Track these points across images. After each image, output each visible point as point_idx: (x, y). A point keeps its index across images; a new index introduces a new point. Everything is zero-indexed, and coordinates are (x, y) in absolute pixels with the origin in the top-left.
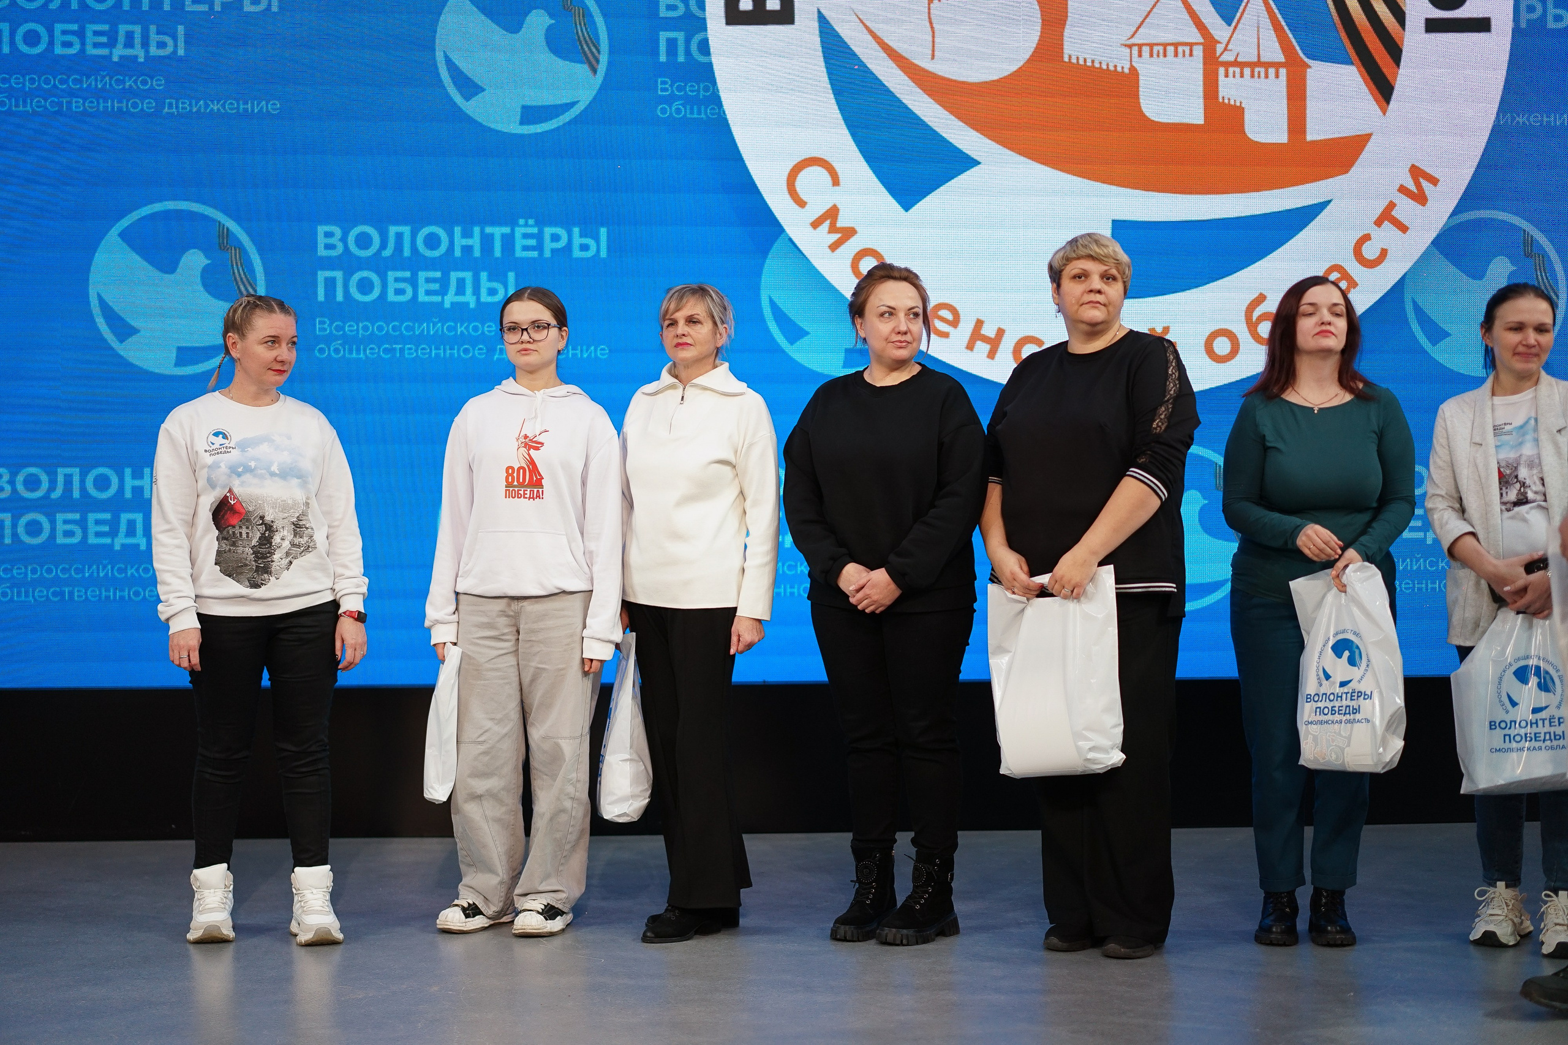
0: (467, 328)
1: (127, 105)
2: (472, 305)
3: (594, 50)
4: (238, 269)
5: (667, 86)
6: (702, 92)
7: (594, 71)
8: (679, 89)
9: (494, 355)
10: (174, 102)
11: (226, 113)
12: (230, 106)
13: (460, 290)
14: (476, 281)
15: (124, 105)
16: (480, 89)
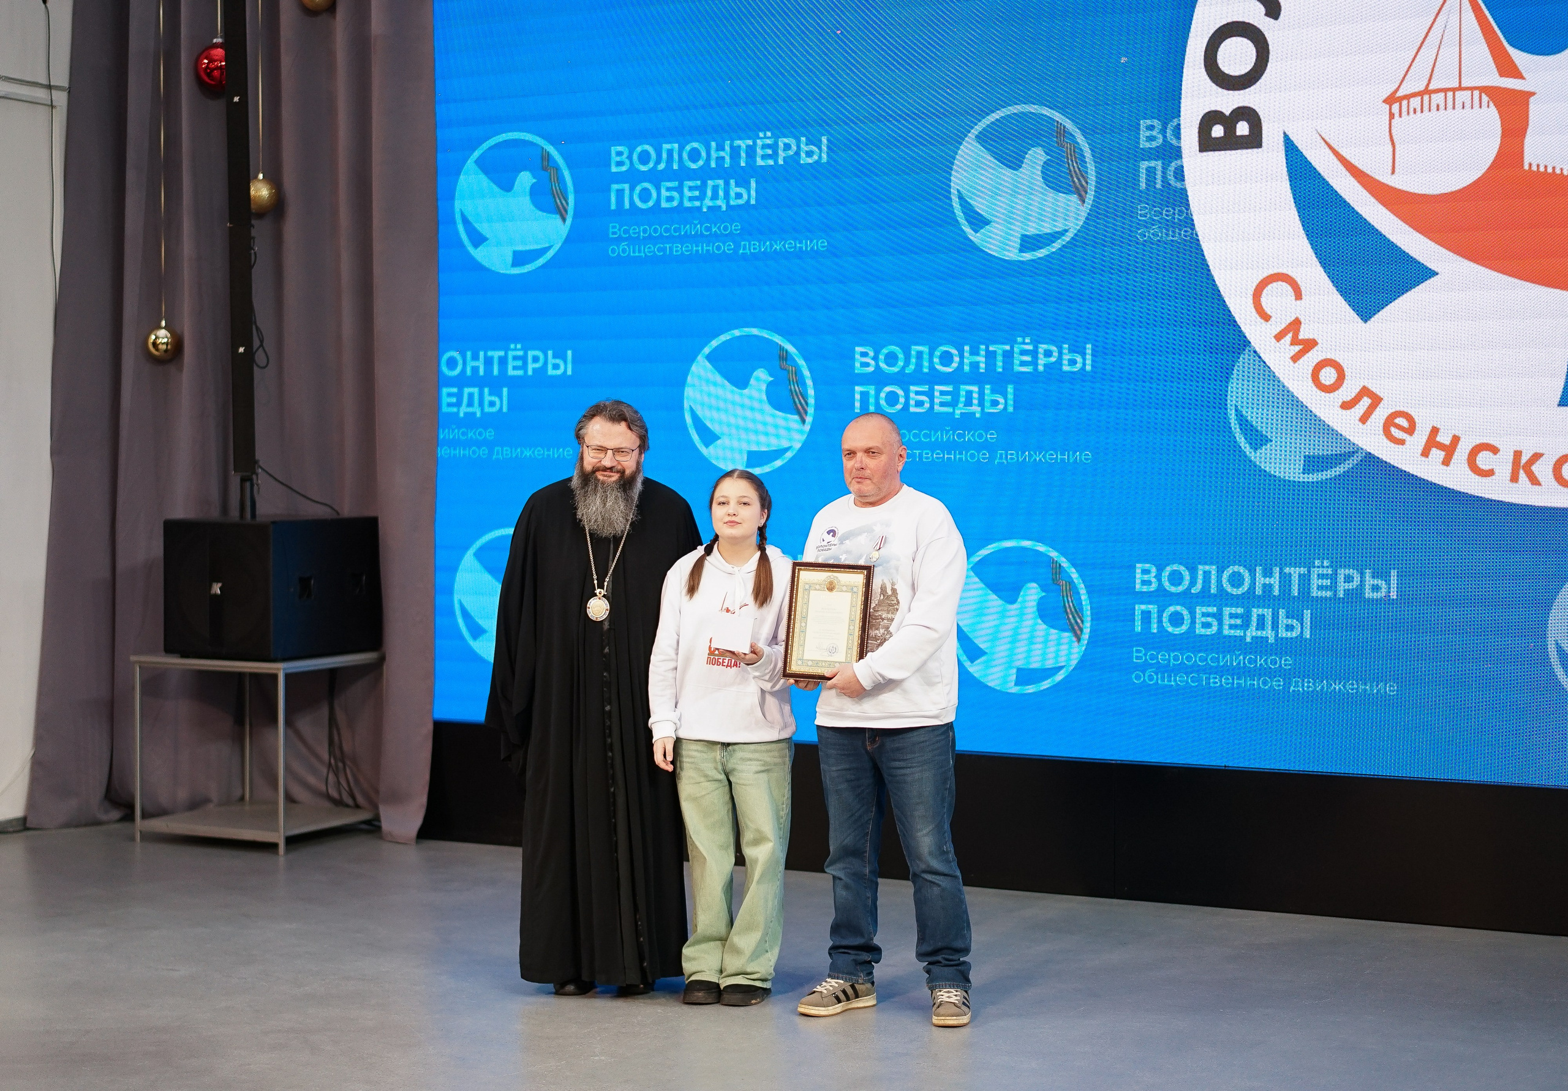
0: (973, 436)
1: (713, 248)
2: (978, 415)
3: (1083, 182)
4: (795, 387)
5: (1146, 211)
6: (1176, 215)
7: (1083, 200)
8: (1156, 214)
9: (996, 459)
10: (747, 243)
11: (786, 251)
12: (790, 245)
13: (969, 403)
14: (981, 394)
15: (711, 248)
16: (987, 223)
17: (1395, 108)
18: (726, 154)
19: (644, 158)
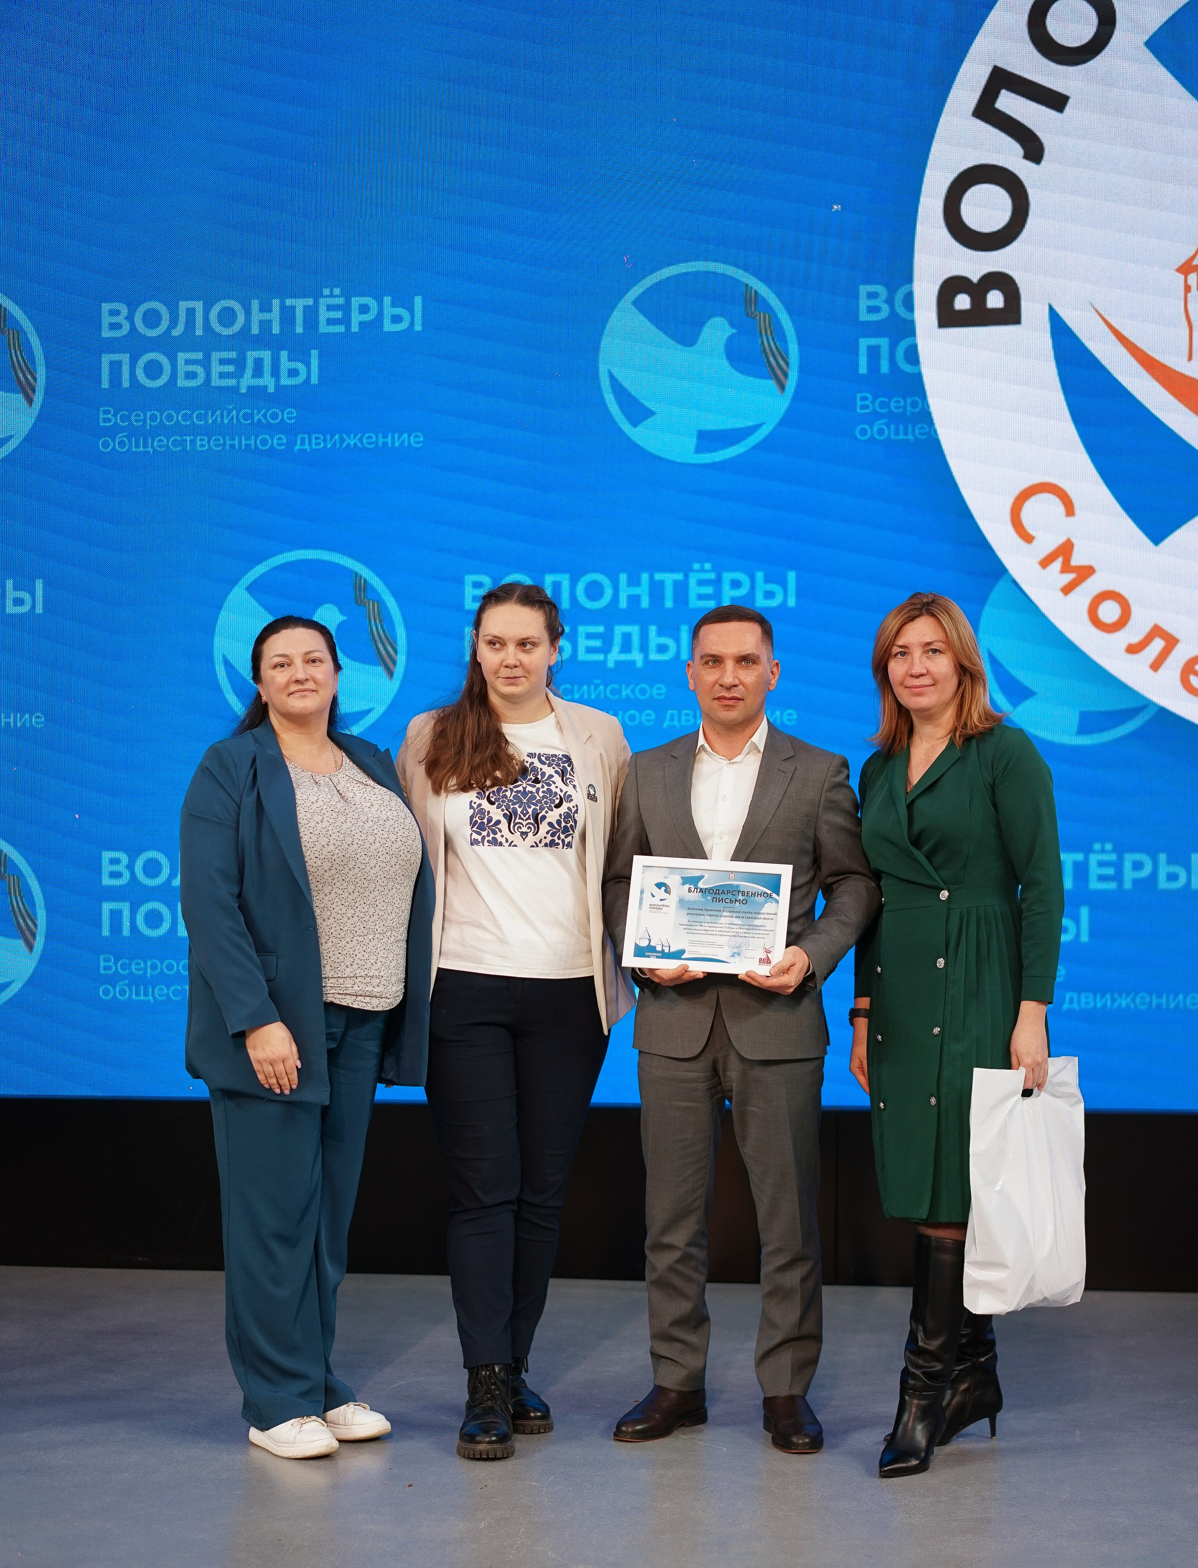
0: (633, 691)
1: (256, 442)
2: (639, 664)
3: (782, 362)
4: (377, 629)
5: (867, 403)
6: (909, 408)
7: (782, 387)
8: (882, 405)
9: (664, 721)
10: (306, 436)
11: (364, 448)
12: (369, 440)
13: (626, 647)
14: (644, 636)
15: (252, 442)
16: (650, 413)
17: (1192, 278)
18: (275, 315)
19: (152, 318)
